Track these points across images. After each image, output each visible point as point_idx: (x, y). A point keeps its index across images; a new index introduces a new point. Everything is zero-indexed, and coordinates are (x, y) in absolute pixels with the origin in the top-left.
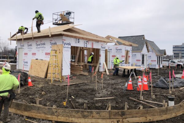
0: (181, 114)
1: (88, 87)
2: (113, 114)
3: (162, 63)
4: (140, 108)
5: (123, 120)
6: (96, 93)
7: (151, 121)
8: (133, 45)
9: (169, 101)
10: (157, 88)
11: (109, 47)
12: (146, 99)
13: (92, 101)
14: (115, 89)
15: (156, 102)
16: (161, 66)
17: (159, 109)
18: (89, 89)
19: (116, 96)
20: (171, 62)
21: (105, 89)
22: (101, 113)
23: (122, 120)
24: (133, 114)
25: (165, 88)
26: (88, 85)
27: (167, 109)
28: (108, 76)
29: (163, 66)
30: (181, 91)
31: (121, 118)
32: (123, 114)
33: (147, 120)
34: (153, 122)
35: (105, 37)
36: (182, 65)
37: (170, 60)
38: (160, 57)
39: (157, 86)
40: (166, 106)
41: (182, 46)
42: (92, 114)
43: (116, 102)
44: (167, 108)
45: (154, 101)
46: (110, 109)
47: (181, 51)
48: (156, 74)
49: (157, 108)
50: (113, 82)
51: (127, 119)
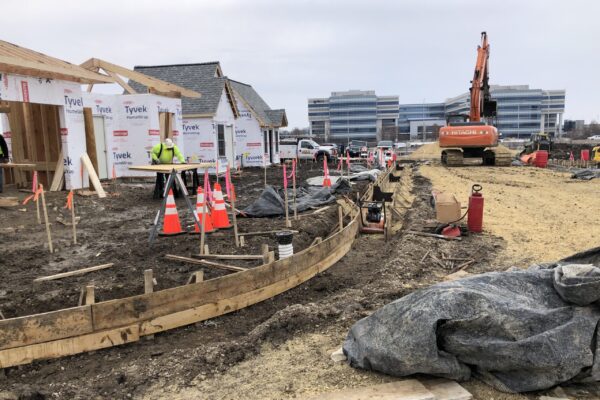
0: (312, 276)
1: (14, 246)
2: (104, 315)
3: (277, 150)
4: (194, 278)
5: (143, 328)
6: (47, 262)
7: (232, 310)
8: (185, 93)
9: (280, 246)
10: (256, 217)
11: (99, 102)
12: (219, 253)
13: (27, 288)
14: (120, 239)
15: (247, 256)
16: (277, 160)
17: (252, 273)
18: (19, 252)
19: (123, 257)
20: (302, 146)
21: (87, 245)
22: (59, 320)
23: (137, 326)
24: (174, 301)
25: (277, 215)
26: (16, 239)
27: (273, 268)
28: (103, 201)
29: (282, 160)
30: (316, 217)
31: (134, 323)
32: (140, 308)
33: (217, 310)
34: (236, 312)
35: (82, 66)
36: (330, 152)
37: (299, 139)
38: (270, 132)
39: (257, 213)
40: (272, 259)
41: (331, 101)
42: (22, 329)
43: (119, 276)
44: (273, 266)
45: (243, 253)
46: (90, 301)
47: (327, 114)
48: (259, 182)
49: (245, 270)
50: (118, 217)
51: (155, 322)
